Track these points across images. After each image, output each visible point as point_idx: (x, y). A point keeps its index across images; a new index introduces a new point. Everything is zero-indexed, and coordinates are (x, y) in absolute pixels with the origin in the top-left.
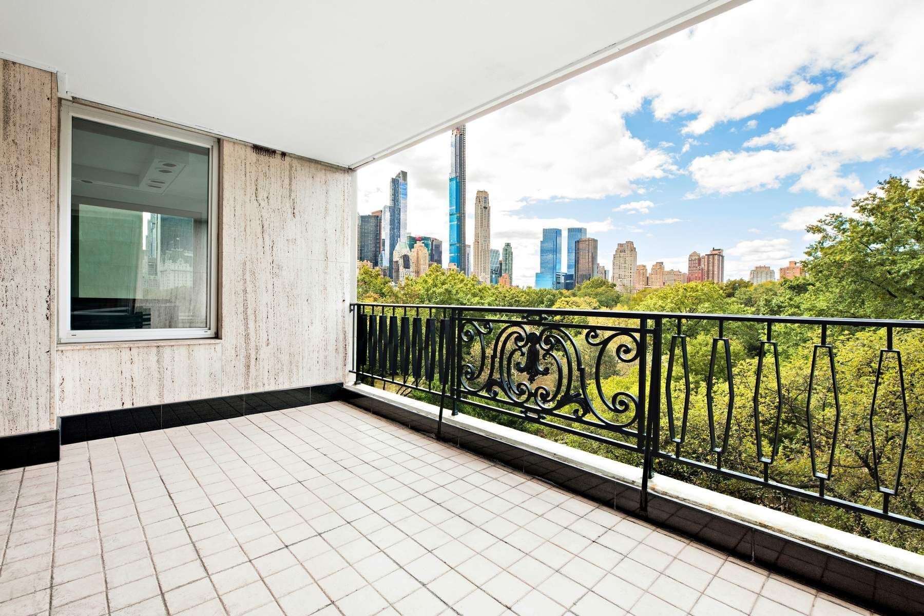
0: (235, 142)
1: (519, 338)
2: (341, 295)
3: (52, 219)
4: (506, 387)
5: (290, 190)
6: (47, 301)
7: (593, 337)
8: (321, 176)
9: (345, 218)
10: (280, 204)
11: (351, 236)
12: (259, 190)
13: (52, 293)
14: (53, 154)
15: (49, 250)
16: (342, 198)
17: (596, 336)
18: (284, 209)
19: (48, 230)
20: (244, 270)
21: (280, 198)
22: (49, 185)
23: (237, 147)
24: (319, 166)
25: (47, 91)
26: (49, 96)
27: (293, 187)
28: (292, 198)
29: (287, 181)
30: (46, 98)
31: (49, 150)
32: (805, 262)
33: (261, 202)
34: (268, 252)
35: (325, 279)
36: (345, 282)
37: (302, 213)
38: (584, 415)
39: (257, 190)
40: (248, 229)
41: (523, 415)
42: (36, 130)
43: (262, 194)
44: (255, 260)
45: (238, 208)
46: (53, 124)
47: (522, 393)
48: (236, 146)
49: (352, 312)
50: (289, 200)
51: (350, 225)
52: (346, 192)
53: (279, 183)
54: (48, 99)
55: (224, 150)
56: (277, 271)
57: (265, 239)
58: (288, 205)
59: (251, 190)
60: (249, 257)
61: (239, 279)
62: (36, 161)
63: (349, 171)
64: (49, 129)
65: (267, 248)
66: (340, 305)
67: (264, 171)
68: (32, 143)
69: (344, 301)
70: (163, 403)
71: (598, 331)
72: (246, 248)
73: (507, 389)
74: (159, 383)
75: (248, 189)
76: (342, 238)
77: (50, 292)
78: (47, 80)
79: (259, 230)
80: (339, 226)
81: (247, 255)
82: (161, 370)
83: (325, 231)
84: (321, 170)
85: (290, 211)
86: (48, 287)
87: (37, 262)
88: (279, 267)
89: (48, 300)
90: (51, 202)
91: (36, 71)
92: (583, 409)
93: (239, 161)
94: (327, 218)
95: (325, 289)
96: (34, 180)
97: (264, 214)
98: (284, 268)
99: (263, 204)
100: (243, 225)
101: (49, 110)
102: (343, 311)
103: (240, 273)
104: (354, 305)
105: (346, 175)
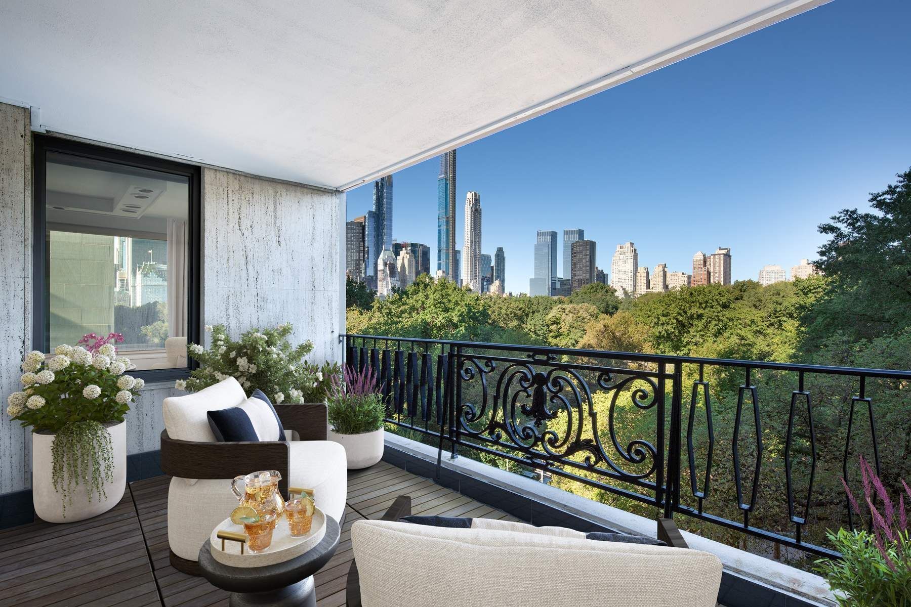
0: (216, 169)
1: (524, 378)
2: (329, 326)
3: (27, 264)
4: (510, 430)
5: (275, 217)
6: (21, 352)
7: (606, 380)
8: (308, 200)
9: (333, 243)
10: (265, 232)
11: (340, 263)
12: (242, 219)
13: (26, 344)
14: (27, 194)
15: (23, 297)
16: (330, 223)
17: (609, 380)
18: (269, 238)
19: (23, 276)
20: (227, 304)
21: (264, 227)
22: (23, 228)
23: (219, 175)
24: (306, 190)
25: (21, 128)
26: (23, 133)
27: (279, 214)
28: (277, 226)
29: (271, 207)
30: (20, 136)
31: (23, 191)
32: (817, 262)
33: (244, 231)
34: (252, 285)
35: (313, 310)
36: (334, 313)
37: (288, 241)
38: (596, 463)
39: (240, 219)
40: (231, 261)
41: (529, 461)
42: (9, 170)
43: (246, 223)
44: (239, 294)
45: (220, 239)
46: (27, 164)
47: (528, 437)
48: (218, 173)
49: (341, 343)
50: (274, 228)
51: (338, 251)
52: (334, 215)
53: (263, 211)
54: (22, 136)
55: (205, 178)
56: (262, 304)
57: (249, 270)
58: (273, 233)
59: (234, 219)
60: (232, 291)
61: (222, 315)
62: (10, 202)
63: (337, 193)
64: (23, 168)
65: (251, 280)
66: (329, 337)
67: (247, 199)
68: (6, 184)
69: (332, 332)
70: (142, 452)
71: (612, 375)
72: (229, 281)
73: (511, 432)
74: (138, 430)
75: (231, 218)
76: (330, 265)
77: (24, 342)
78: (20, 116)
79: (243, 261)
80: (327, 253)
81: (231, 289)
82: (140, 417)
83: (312, 259)
84: (307, 193)
85: (275, 239)
86: (22, 336)
87: (12, 311)
88: (264, 300)
89: (23, 350)
90: (25, 246)
91: (9, 108)
92: (596, 457)
93: (221, 189)
94: (314, 244)
95: (313, 320)
96: (7, 223)
97: (248, 244)
98: (269, 301)
99: (246, 233)
100: (225, 257)
101: (23, 148)
102: (332, 343)
103: (223, 308)
104: (343, 336)
105: (334, 197)
